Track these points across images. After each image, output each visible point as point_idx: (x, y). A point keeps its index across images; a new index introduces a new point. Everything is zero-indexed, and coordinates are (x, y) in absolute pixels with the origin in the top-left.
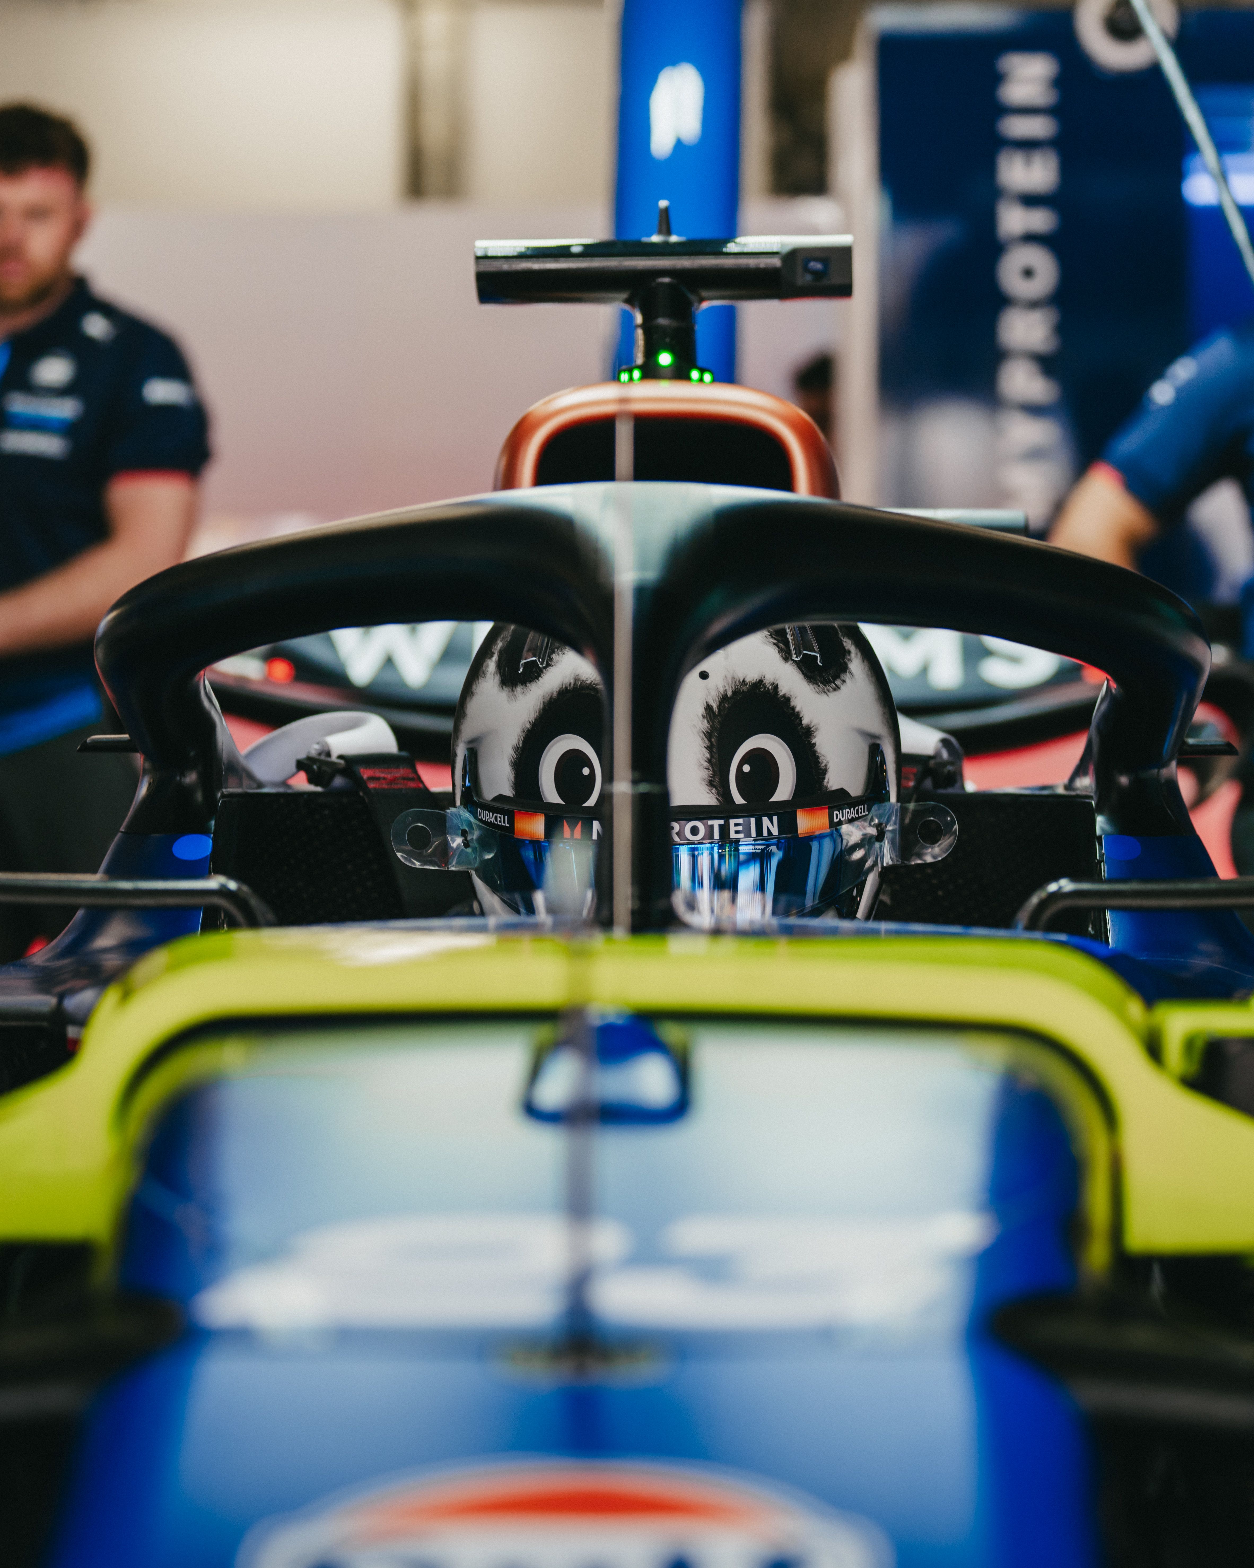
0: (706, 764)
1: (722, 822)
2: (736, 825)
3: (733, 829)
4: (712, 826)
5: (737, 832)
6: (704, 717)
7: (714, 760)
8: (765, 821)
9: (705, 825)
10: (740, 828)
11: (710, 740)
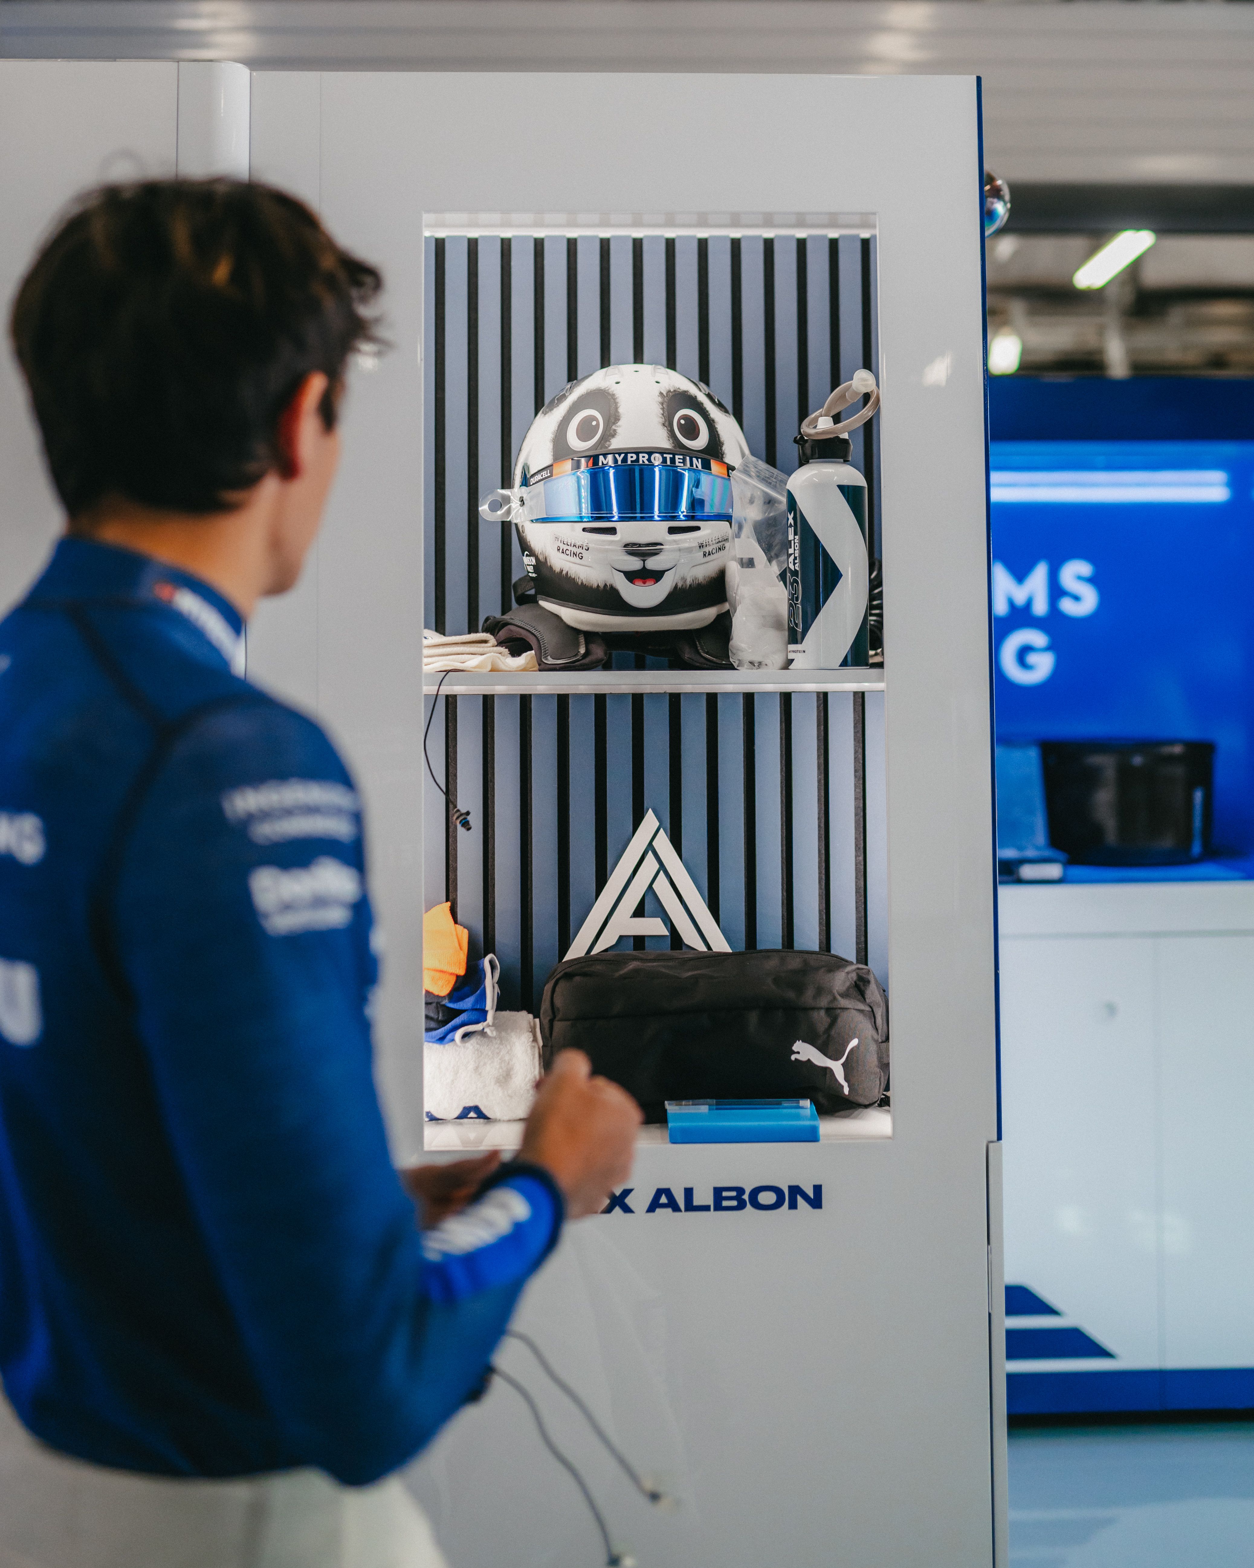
0: (661, 416)
1: (671, 456)
2: (679, 459)
3: (677, 460)
4: (666, 457)
5: (679, 462)
6: (659, 396)
7: (665, 415)
8: (694, 460)
9: (662, 456)
10: (681, 461)
11: (663, 406)
